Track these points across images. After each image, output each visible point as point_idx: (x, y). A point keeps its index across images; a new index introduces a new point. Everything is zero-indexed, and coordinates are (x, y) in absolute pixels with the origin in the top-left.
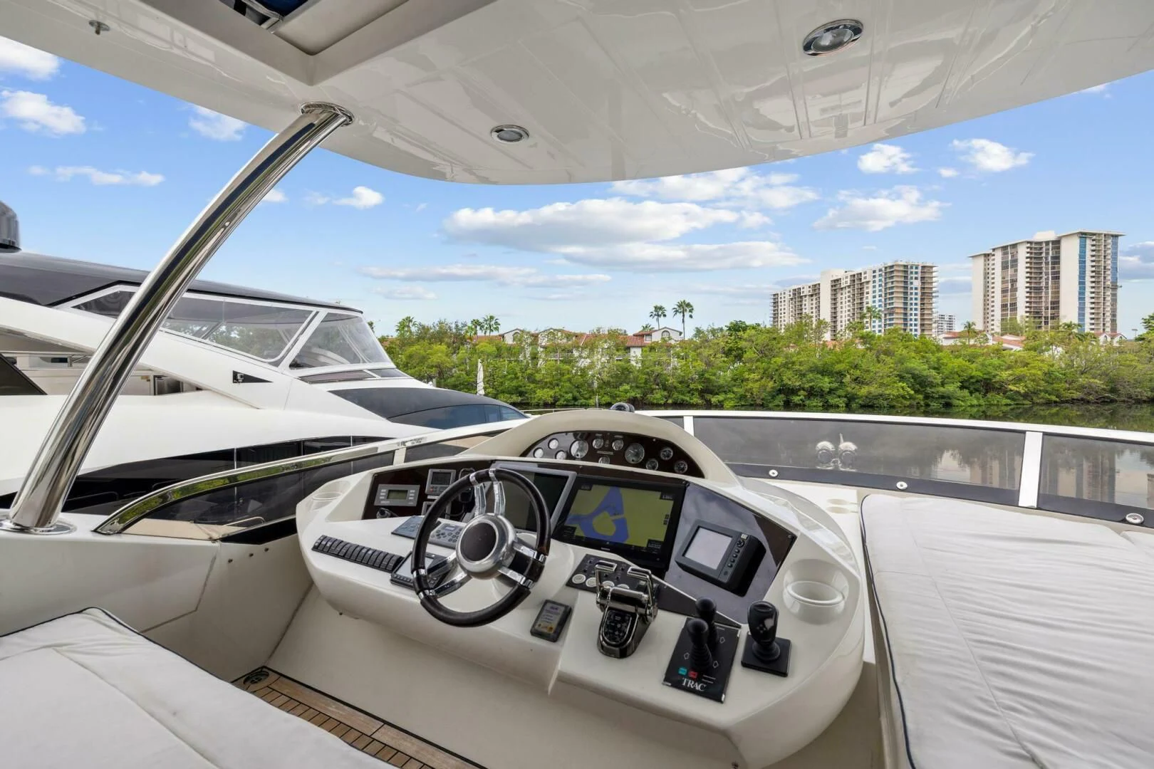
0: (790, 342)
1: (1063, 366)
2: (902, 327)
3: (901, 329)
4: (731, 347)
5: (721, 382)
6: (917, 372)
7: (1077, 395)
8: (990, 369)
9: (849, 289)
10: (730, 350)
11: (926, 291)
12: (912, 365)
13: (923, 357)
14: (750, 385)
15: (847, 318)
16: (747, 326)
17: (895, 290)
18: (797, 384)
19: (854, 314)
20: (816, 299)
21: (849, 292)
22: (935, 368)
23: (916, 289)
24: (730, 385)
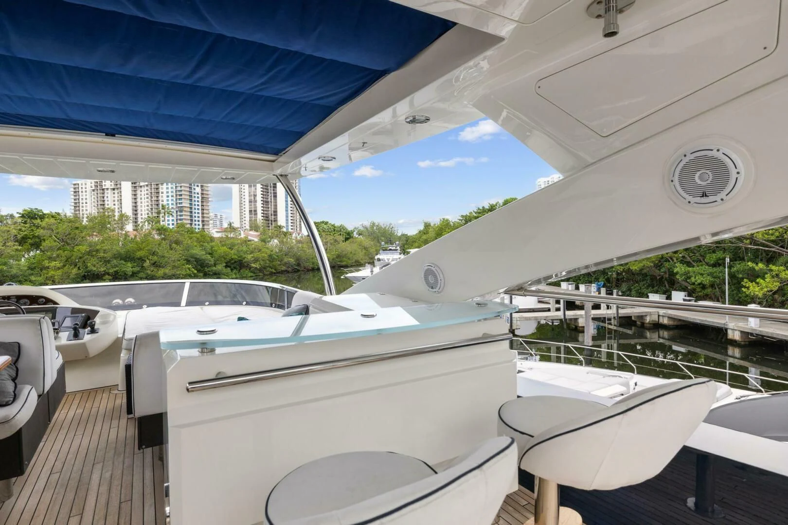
0: (94, 232)
1: (278, 251)
2: (189, 222)
3: (187, 224)
4: (26, 235)
6: (198, 257)
7: (284, 268)
8: (241, 253)
9: (147, 188)
10: (24, 238)
11: (205, 196)
12: (195, 252)
13: (202, 246)
14: (52, 273)
15: (147, 212)
16: (45, 214)
17: (183, 193)
18: (102, 269)
19: (152, 209)
20: (118, 193)
21: (147, 190)
22: (209, 254)
23: (198, 194)
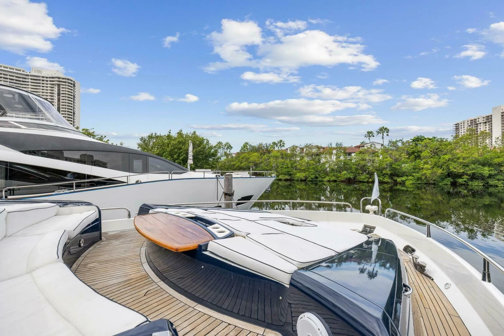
4: (414, 151)
5: (404, 170)
10: (413, 153)
14: (425, 171)
20: (489, 124)
24: (411, 172)
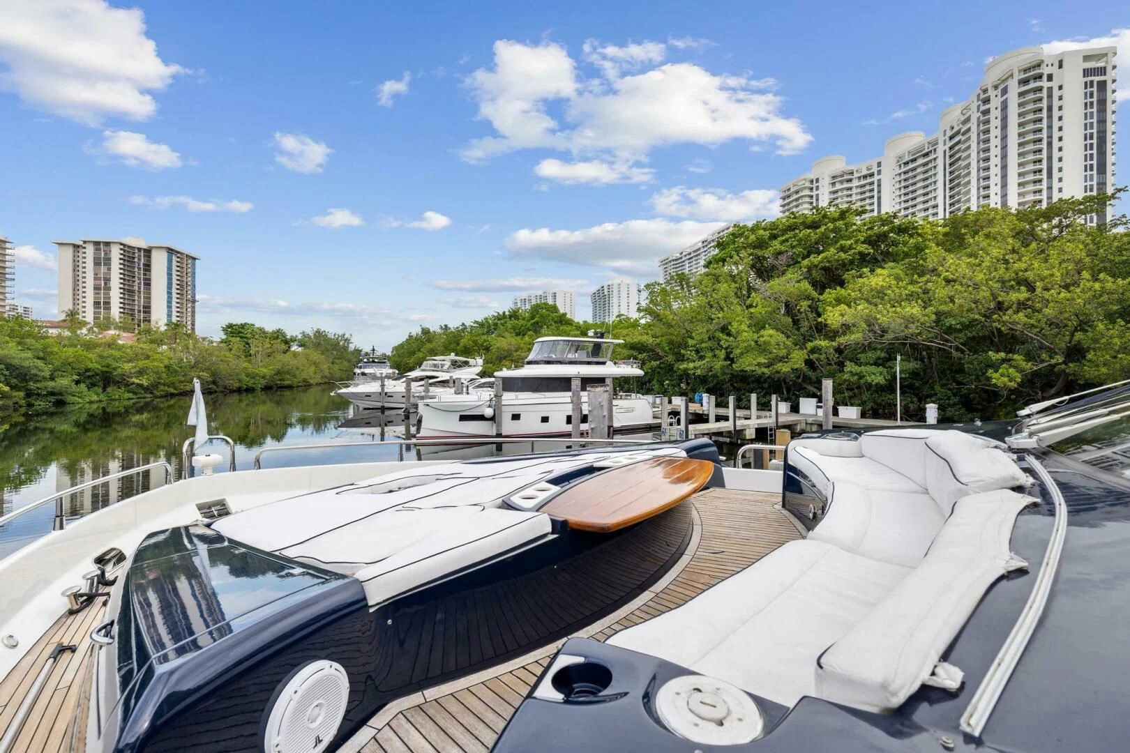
6: (14, 362)
7: (189, 387)
8: (110, 361)
12: (6, 352)
22: (40, 358)
